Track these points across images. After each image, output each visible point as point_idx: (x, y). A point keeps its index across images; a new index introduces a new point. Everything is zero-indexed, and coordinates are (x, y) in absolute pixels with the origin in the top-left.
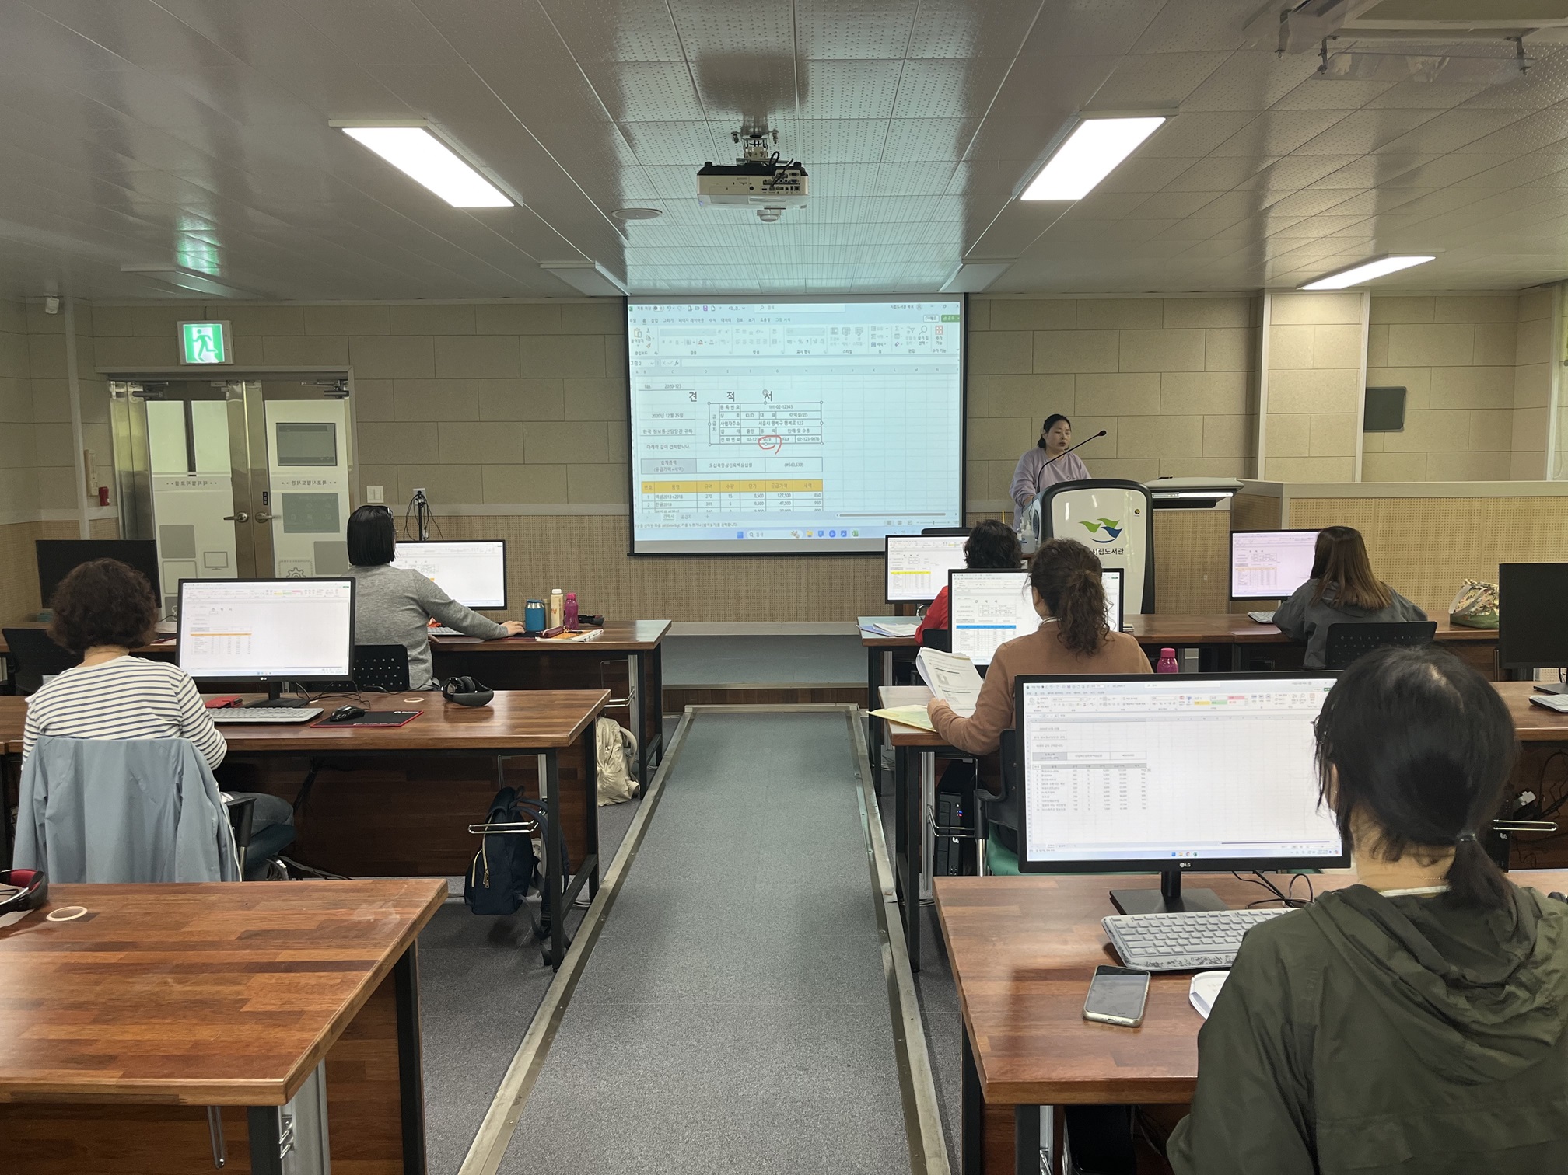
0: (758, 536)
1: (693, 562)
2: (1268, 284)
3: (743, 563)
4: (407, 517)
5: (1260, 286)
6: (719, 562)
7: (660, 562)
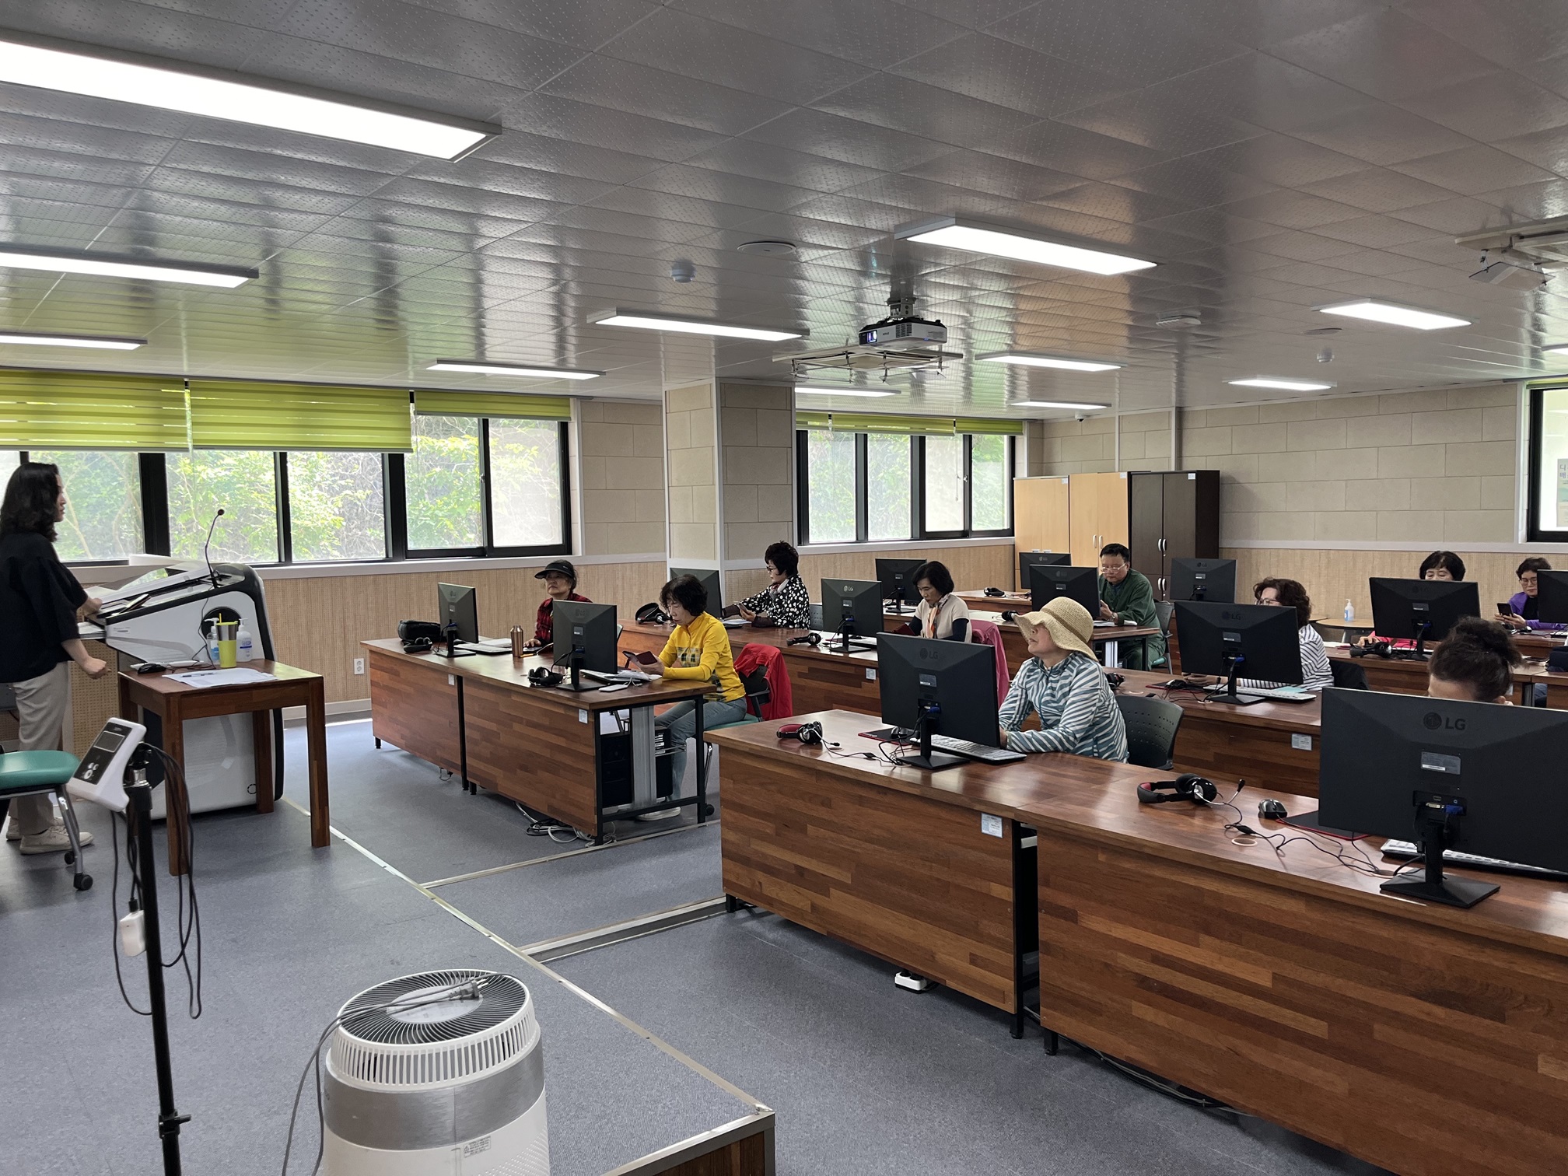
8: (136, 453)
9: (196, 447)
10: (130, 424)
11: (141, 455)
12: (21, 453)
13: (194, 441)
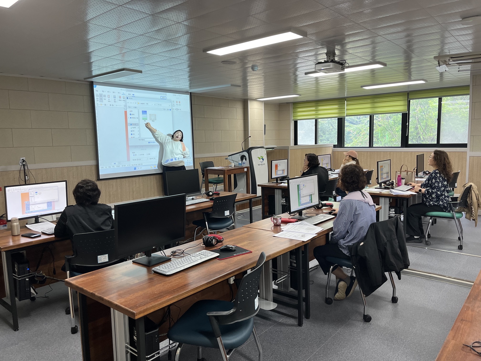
0: (140, 169)
1: (118, 180)
2: (249, 98)
3: (134, 179)
4: (20, 170)
5: (247, 98)
6: (127, 179)
7: (107, 181)
8: (337, 118)
9: (346, 116)
10: (336, 111)
11: (338, 118)
12: (315, 120)
13: (346, 114)
